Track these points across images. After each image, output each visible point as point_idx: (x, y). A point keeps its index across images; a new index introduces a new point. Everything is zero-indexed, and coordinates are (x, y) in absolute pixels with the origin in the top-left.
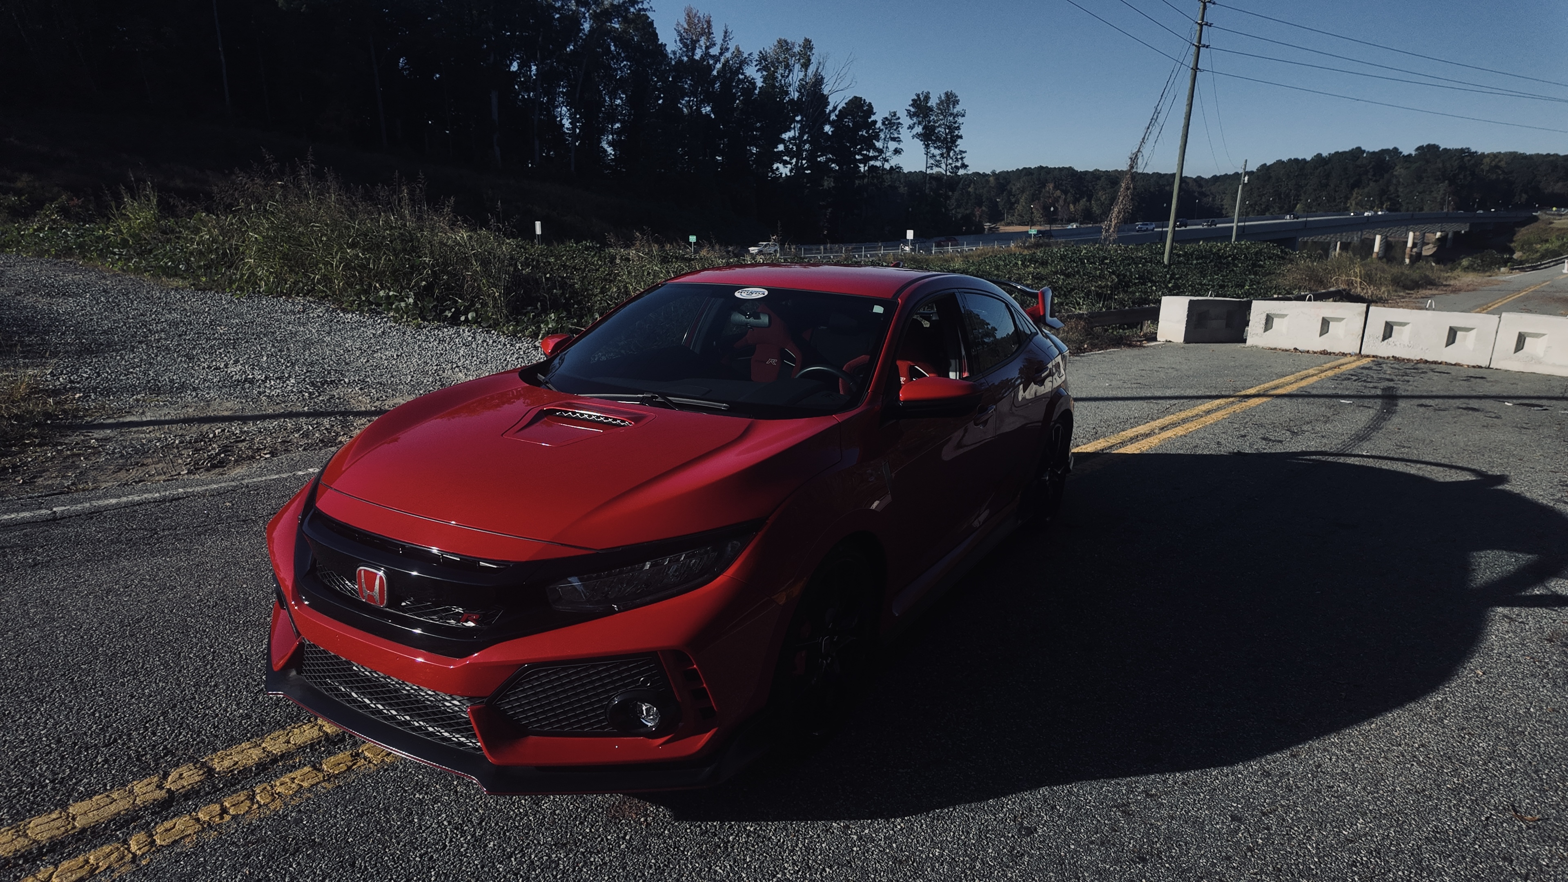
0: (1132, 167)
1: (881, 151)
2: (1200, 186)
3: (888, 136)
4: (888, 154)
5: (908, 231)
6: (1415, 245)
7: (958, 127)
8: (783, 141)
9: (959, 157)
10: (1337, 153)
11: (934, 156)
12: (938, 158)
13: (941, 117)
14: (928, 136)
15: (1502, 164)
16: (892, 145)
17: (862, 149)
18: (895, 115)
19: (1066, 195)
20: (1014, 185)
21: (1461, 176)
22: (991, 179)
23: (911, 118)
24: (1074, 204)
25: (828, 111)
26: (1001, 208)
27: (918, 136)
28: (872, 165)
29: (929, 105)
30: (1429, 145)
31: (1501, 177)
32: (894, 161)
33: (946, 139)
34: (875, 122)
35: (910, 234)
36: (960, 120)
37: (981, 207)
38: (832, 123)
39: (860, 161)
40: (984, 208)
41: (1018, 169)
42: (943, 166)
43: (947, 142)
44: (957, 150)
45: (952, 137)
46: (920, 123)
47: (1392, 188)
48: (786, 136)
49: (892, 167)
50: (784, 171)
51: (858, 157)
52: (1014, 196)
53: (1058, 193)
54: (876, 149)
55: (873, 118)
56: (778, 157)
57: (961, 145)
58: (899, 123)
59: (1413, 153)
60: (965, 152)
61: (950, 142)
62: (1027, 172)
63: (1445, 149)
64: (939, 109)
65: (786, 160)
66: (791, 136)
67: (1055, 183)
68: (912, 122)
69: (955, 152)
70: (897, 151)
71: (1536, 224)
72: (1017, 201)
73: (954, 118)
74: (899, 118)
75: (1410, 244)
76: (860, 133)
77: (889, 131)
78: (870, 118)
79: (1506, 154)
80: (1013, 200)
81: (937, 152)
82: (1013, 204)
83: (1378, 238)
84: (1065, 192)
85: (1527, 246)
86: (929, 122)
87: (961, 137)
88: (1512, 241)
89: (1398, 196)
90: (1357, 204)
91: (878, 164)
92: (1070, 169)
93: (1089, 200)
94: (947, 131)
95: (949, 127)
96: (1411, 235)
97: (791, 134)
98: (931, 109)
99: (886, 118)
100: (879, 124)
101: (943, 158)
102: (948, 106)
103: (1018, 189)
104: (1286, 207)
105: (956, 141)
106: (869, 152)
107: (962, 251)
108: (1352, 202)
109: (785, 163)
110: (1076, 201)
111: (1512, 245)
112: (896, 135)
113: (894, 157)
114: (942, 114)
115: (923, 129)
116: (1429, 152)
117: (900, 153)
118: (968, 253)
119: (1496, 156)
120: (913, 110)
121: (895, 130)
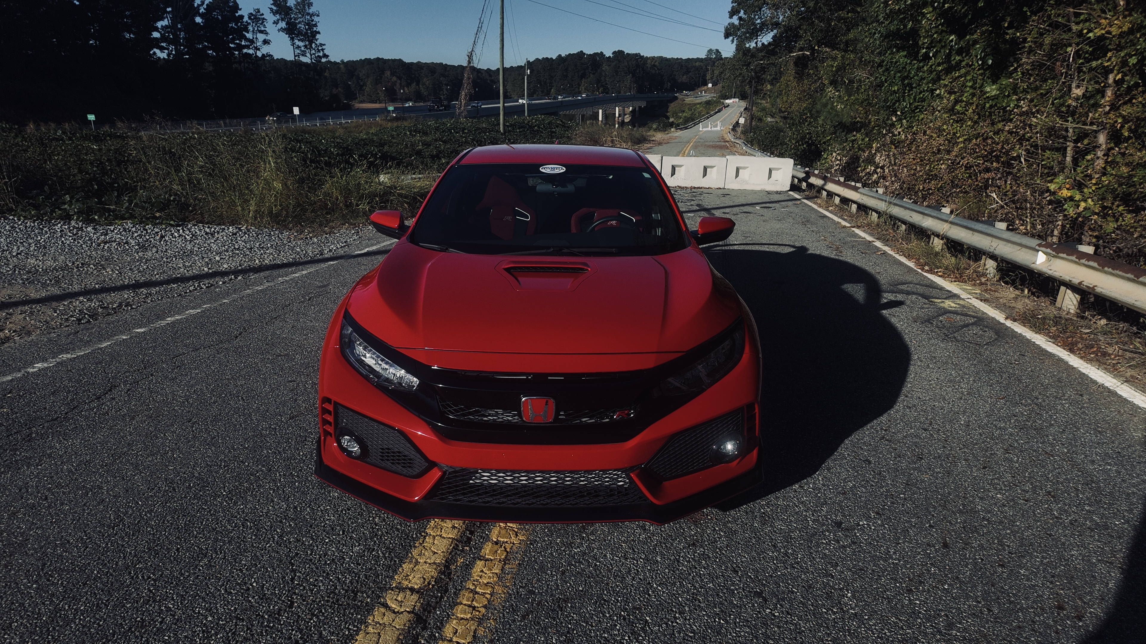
0: (469, 62)
1: (252, 41)
2: (490, 76)
3: (256, 29)
4: (258, 44)
5: (294, 108)
6: (620, 115)
7: (316, 24)
8: (156, 29)
9: (320, 48)
10: (570, 54)
11: (299, 47)
12: (303, 49)
13: (300, 16)
14: (291, 30)
15: (657, 63)
16: (261, 37)
17: (234, 39)
18: (259, 11)
19: (400, 80)
20: (360, 71)
21: (638, 71)
22: (342, 66)
23: (274, 15)
24: (408, 87)
25: (196, 5)
26: (353, 90)
27: (282, 30)
28: (246, 53)
29: (288, 5)
30: (619, 51)
31: (657, 72)
32: (265, 50)
33: (306, 33)
34: (242, 17)
35: (296, 111)
36: (316, 19)
37: (337, 88)
38: (202, 16)
39: (234, 49)
40: (340, 89)
41: (361, 60)
42: (308, 55)
43: (308, 37)
44: (317, 43)
45: (312, 32)
46: (282, 20)
47: (603, 78)
48: (159, 24)
49: (263, 55)
50: (162, 55)
51: (232, 46)
52: (362, 80)
53: (394, 79)
54: (247, 39)
55: (240, 13)
56: (156, 43)
57: (320, 39)
58: (264, 19)
59: (611, 56)
60: (324, 45)
61: (311, 36)
62: (368, 61)
63: (627, 53)
64: (297, 9)
65: (163, 46)
66: (164, 25)
67: (391, 70)
68: (276, 18)
69: (316, 44)
70: (266, 42)
71: (677, 101)
72: (365, 84)
73: (311, 17)
74: (263, 14)
75: (617, 115)
76: (230, 25)
77: (256, 24)
78: (237, 12)
79: (657, 57)
80: (362, 83)
81: (301, 44)
82: (362, 86)
83: (600, 111)
84: (400, 78)
85: (675, 114)
86: (291, 19)
87: (319, 33)
88: (668, 112)
89: (606, 84)
90: (585, 89)
91: (251, 51)
92: (400, 60)
93: (418, 84)
94: (307, 27)
95: (308, 24)
96: (617, 108)
97: (165, 23)
98: (290, 8)
99: (251, 14)
100: (246, 19)
101: (307, 49)
102: (304, 7)
103: (364, 75)
104: (545, 91)
105: (315, 36)
106: (241, 41)
107: (341, 123)
108: (582, 88)
109: (162, 49)
110: (409, 85)
111: (668, 114)
112: (263, 29)
113: (264, 46)
114: (300, 13)
115: (286, 24)
116: (619, 54)
117: (269, 43)
118: (346, 125)
119: (653, 58)
120: (275, 8)
121: (261, 24)
